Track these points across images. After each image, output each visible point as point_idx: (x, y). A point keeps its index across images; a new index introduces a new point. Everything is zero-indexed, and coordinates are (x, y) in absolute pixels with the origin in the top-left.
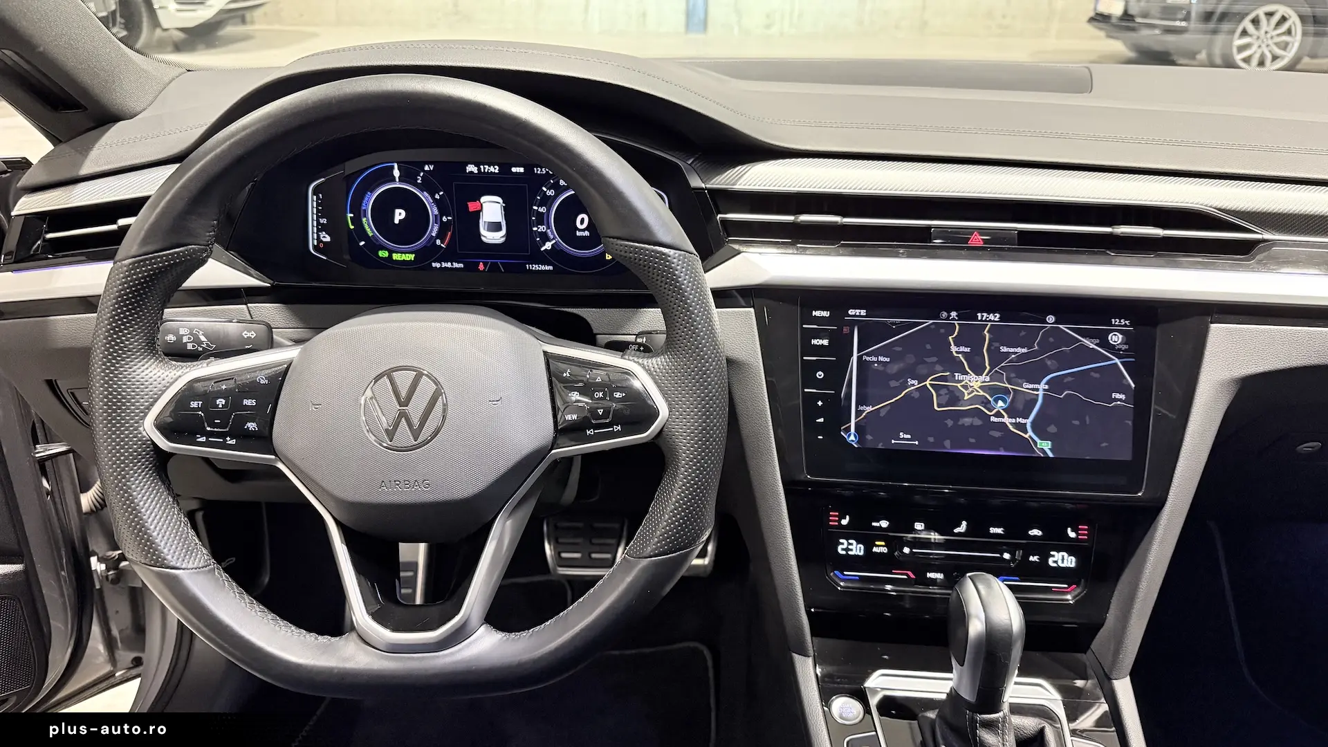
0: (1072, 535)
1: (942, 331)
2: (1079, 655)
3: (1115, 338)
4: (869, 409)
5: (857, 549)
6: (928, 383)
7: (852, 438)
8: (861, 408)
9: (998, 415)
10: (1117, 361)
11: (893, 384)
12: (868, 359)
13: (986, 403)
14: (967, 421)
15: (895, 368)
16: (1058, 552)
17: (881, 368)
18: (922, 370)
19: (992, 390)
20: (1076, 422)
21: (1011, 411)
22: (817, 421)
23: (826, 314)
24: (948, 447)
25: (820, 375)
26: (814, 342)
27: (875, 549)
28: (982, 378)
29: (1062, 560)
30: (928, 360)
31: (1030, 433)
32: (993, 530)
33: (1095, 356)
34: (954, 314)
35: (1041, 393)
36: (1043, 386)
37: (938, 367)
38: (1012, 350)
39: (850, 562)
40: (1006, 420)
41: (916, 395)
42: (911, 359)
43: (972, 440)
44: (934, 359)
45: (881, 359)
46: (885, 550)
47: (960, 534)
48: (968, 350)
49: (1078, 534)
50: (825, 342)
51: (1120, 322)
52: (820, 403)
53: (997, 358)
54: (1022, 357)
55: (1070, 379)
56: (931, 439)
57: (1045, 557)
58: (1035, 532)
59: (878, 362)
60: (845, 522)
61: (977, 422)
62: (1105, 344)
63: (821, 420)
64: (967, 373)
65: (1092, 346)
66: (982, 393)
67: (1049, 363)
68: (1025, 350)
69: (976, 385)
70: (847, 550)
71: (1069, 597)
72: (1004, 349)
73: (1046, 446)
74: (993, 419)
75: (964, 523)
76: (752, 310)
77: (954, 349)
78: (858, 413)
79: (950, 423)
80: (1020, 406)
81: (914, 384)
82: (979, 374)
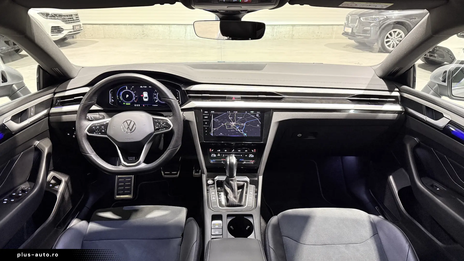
0: (253, 151)
1: (228, 115)
2: (256, 174)
3: (257, 115)
4: (215, 129)
5: (215, 156)
6: (225, 124)
7: (212, 134)
8: (213, 129)
9: (237, 129)
10: (258, 119)
11: (219, 124)
12: (215, 120)
13: (235, 127)
14: (232, 131)
15: (219, 122)
16: (251, 154)
17: (217, 122)
18: (224, 122)
19: (236, 125)
20: (251, 130)
21: (239, 129)
23: (207, 112)
24: (229, 135)
25: (206, 123)
26: (205, 117)
27: (218, 155)
28: (234, 123)
29: (251, 156)
30: (225, 120)
31: (243, 132)
32: (239, 151)
33: (254, 118)
34: (229, 112)
35: (245, 125)
36: (245, 124)
37: (227, 121)
38: (240, 118)
39: (214, 158)
40: (239, 130)
41: (223, 126)
42: (222, 120)
43: (233, 134)
44: (226, 120)
45: (217, 120)
46: (220, 155)
47: (233, 152)
48: (232, 118)
49: (254, 151)
50: (207, 117)
51: (258, 112)
52: (206, 128)
53: (237, 119)
54: (241, 119)
55: (249, 123)
56: (226, 134)
57: (248, 155)
58: (246, 151)
59: (217, 121)
60: (212, 151)
61: (234, 131)
62: (256, 116)
63: (206, 131)
64: (232, 122)
65: (253, 117)
66: (234, 126)
67: (246, 120)
68: (242, 118)
69: (234, 124)
70: (213, 156)
71: (252, 162)
72: (238, 118)
73: (245, 134)
74: (236, 130)
75: (234, 150)
76: (194, 112)
77: (229, 118)
78: (213, 130)
79: (229, 131)
80: (241, 127)
81: (223, 124)
82: (234, 122)
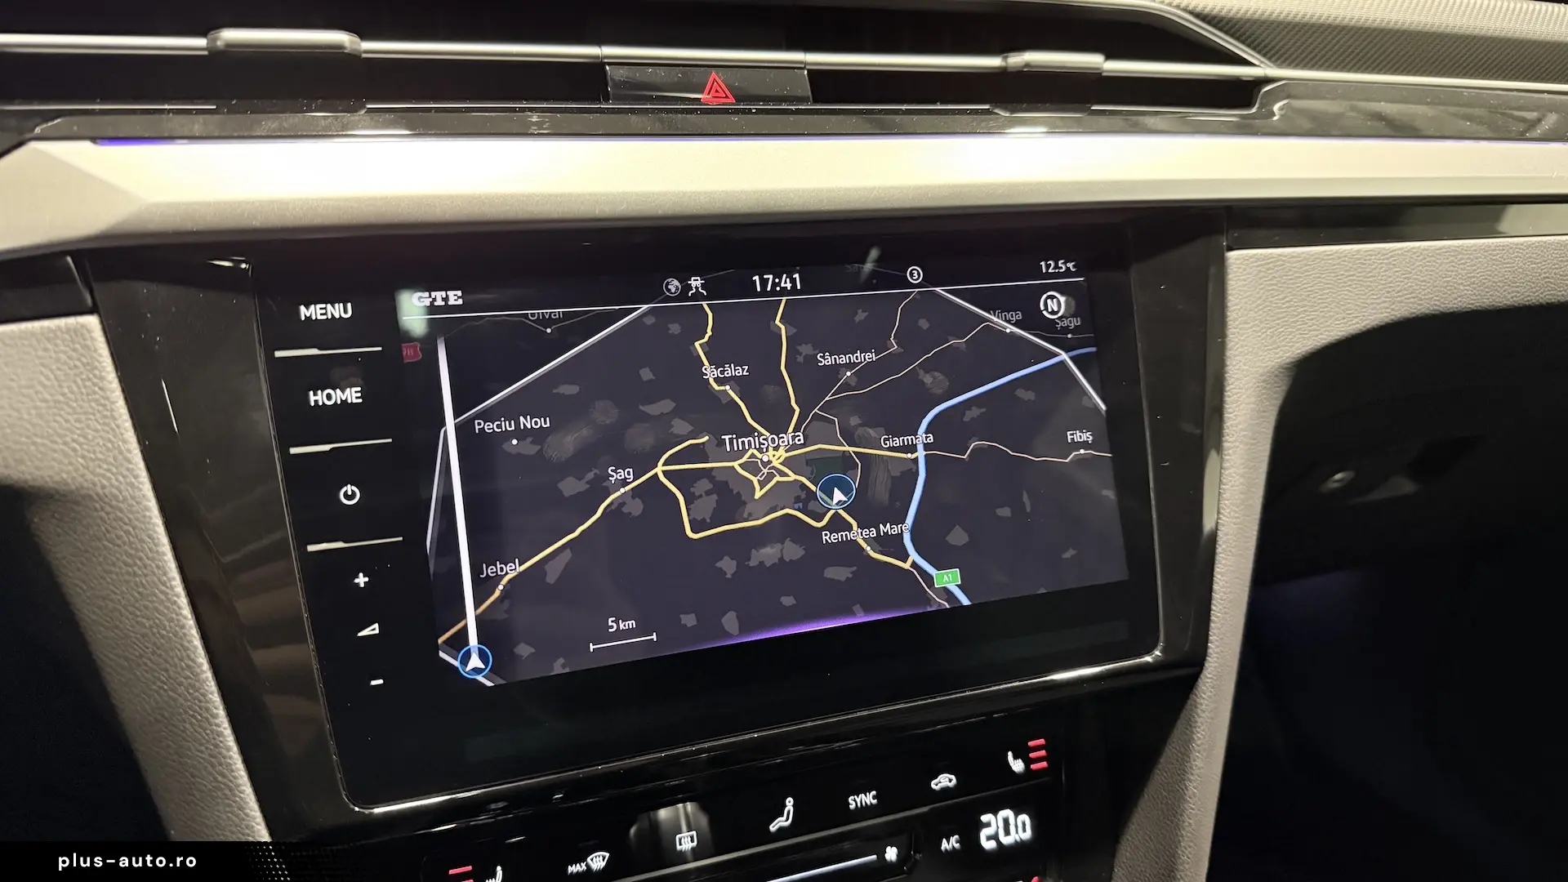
0: (1018, 766)
1: (675, 328)
3: (1053, 305)
4: (512, 571)
6: (659, 469)
7: (475, 662)
8: (490, 571)
9: (838, 524)
10: (1064, 356)
11: (570, 486)
12: (489, 427)
13: (805, 499)
14: (768, 554)
15: (567, 444)
16: (995, 812)
17: (530, 449)
18: (640, 438)
19: (816, 466)
20: (1005, 512)
21: (865, 511)
22: (360, 634)
23: (337, 311)
24: (733, 631)
25: (350, 494)
26: (318, 398)
28: (787, 438)
29: (1006, 828)
30: (653, 409)
31: (914, 556)
32: (855, 802)
33: (1018, 353)
34: (696, 282)
35: (921, 454)
36: (922, 437)
37: (680, 426)
38: (843, 359)
40: (858, 535)
41: (636, 508)
42: (605, 413)
43: (788, 601)
44: (666, 406)
45: (526, 422)
47: (783, 833)
48: (742, 371)
49: (1028, 762)
50: (352, 395)
51: (1056, 267)
52: (361, 580)
53: (814, 382)
54: (866, 374)
55: (975, 412)
56: (689, 620)
57: (972, 831)
58: (944, 781)
59: (521, 434)
61: (793, 551)
62: (1034, 321)
63: (373, 630)
64: (751, 431)
65: (1010, 329)
66: (793, 477)
67: (928, 379)
68: (871, 357)
69: (777, 457)
72: (828, 360)
73: (949, 579)
74: (828, 537)
75: (790, 804)
76: (92, 321)
77: (710, 372)
78: (483, 587)
79: (728, 565)
80: (881, 492)
81: (623, 482)
82: (778, 428)
